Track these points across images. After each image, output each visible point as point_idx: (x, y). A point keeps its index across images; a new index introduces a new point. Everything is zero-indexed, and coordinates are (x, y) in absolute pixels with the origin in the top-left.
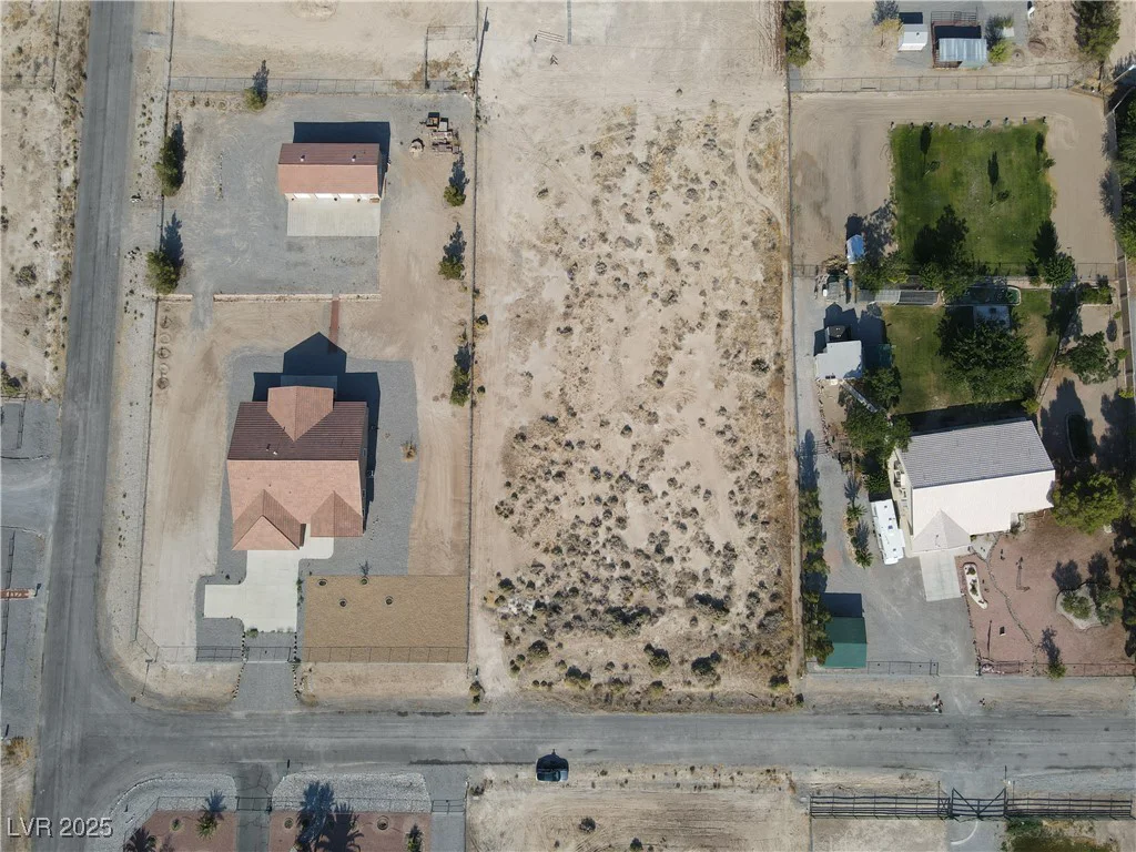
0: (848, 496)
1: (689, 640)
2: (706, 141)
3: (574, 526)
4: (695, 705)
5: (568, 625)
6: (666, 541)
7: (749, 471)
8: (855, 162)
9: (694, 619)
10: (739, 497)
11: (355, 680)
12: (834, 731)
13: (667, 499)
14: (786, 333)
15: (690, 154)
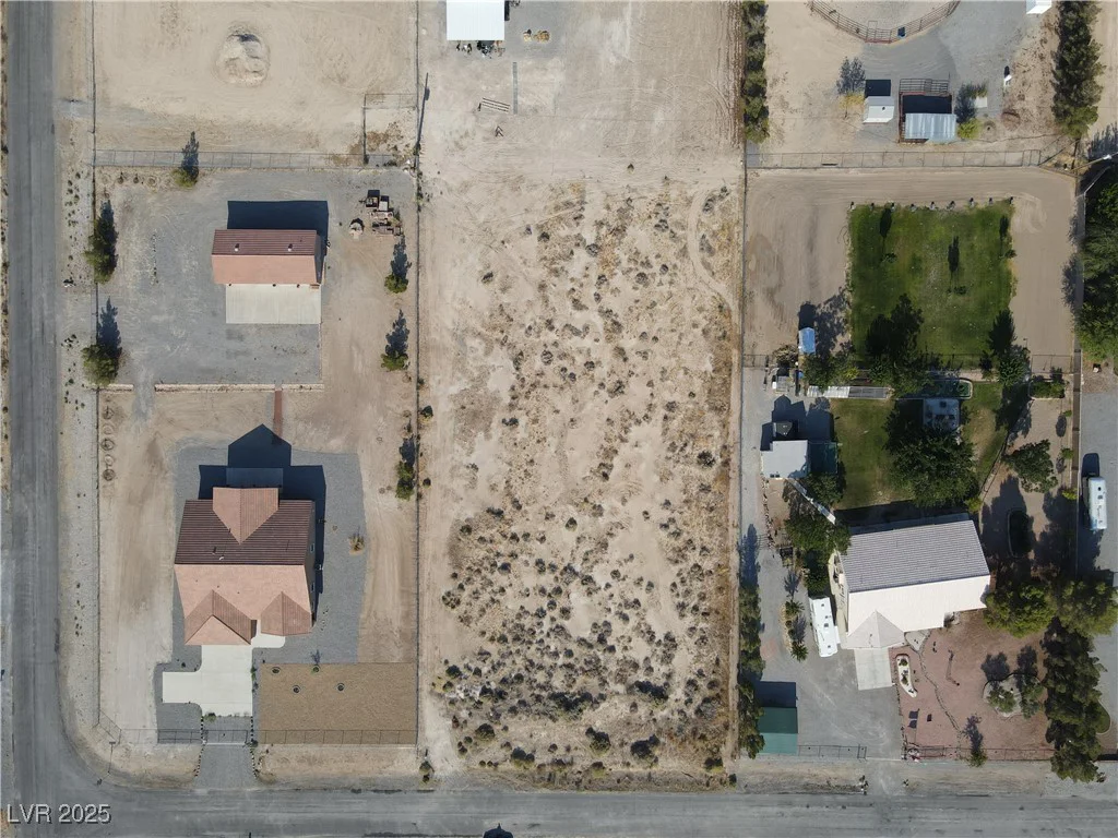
0: (787, 589)
1: (628, 724)
2: (657, 222)
3: (519, 616)
4: (633, 784)
5: (513, 710)
6: (609, 632)
7: (691, 564)
8: (811, 246)
9: (634, 706)
10: (681, 589)
11: (311, 761)
12: (763, 809)
13: (610, 590)
14: (733, 427)
15: (640, 236)
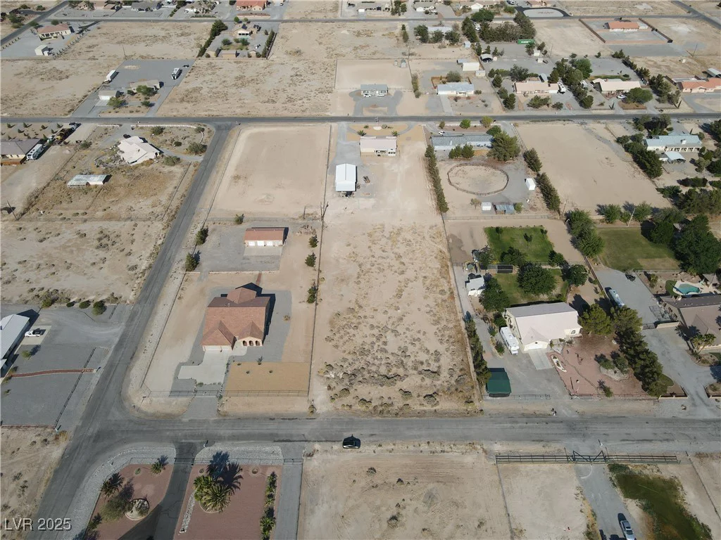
1: (421, 387)
2: (412, 232)
3: (362, 345)
4: (427, 415)
5: (360, 382)
6: (407, 350)
7: (443, 325)
8: (472, 237)
9: (423, 379)
10: (439, 334)
11: (249, 405)
12: (502, 425)
15: (407, 235)
